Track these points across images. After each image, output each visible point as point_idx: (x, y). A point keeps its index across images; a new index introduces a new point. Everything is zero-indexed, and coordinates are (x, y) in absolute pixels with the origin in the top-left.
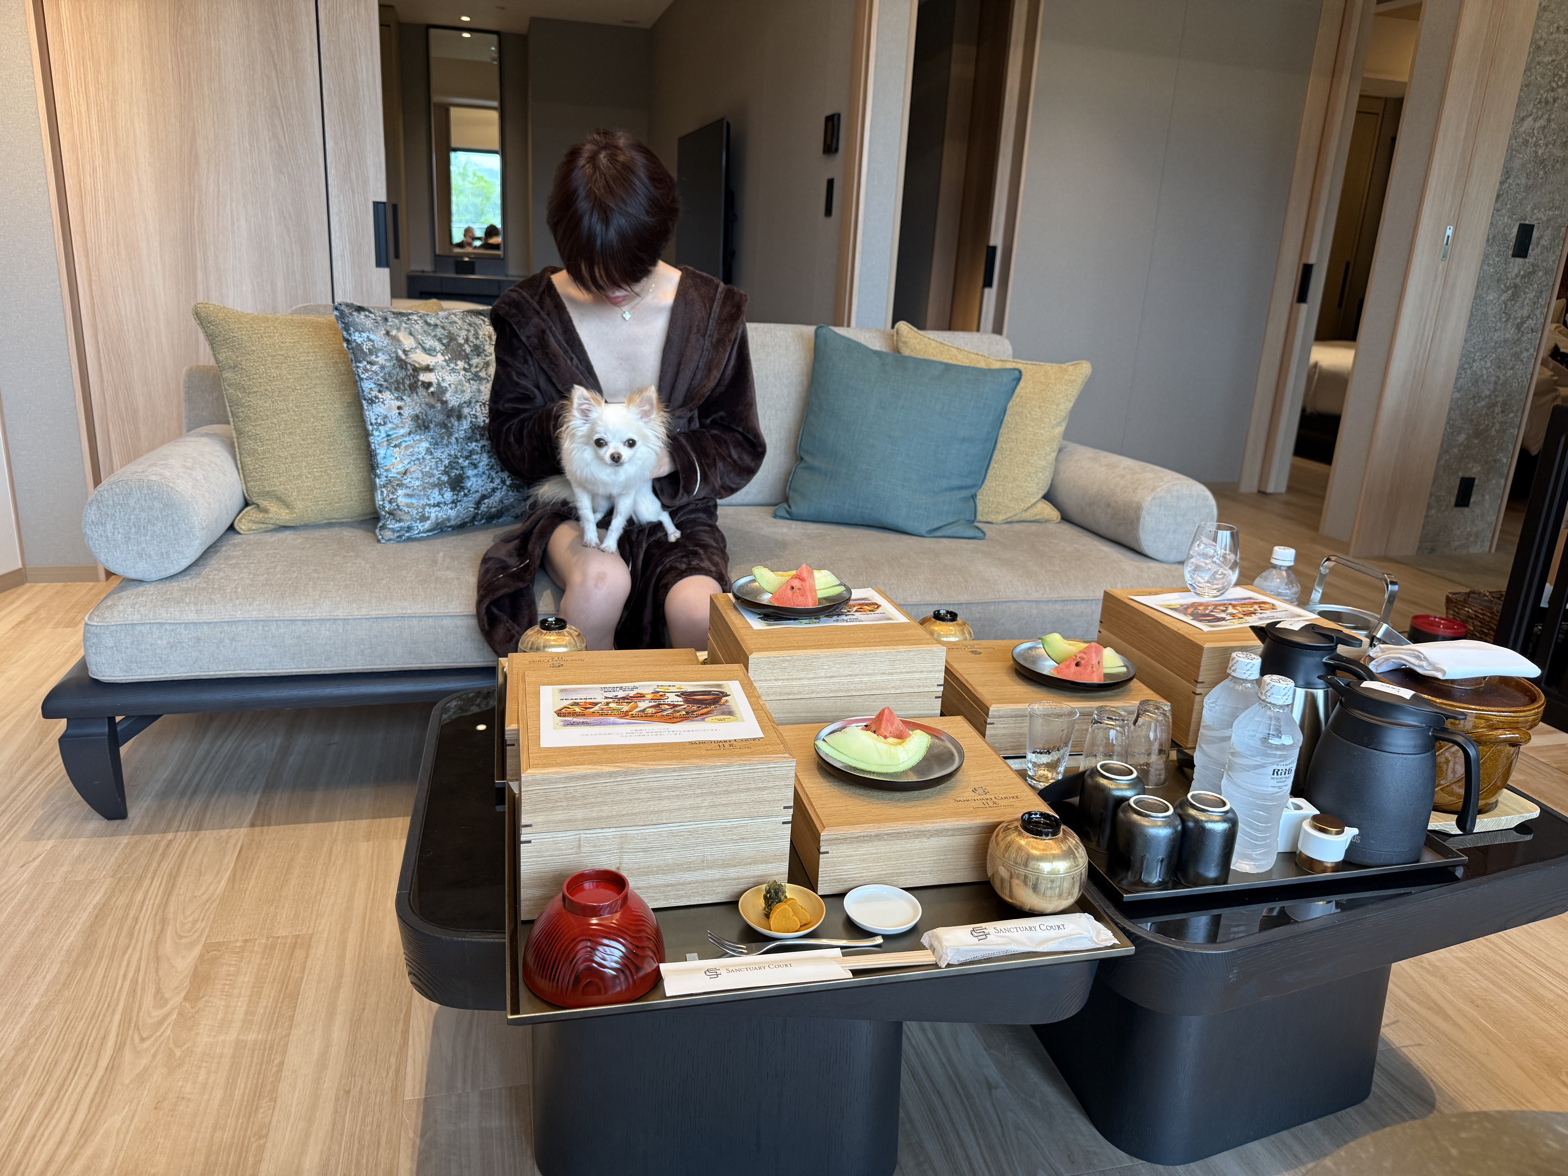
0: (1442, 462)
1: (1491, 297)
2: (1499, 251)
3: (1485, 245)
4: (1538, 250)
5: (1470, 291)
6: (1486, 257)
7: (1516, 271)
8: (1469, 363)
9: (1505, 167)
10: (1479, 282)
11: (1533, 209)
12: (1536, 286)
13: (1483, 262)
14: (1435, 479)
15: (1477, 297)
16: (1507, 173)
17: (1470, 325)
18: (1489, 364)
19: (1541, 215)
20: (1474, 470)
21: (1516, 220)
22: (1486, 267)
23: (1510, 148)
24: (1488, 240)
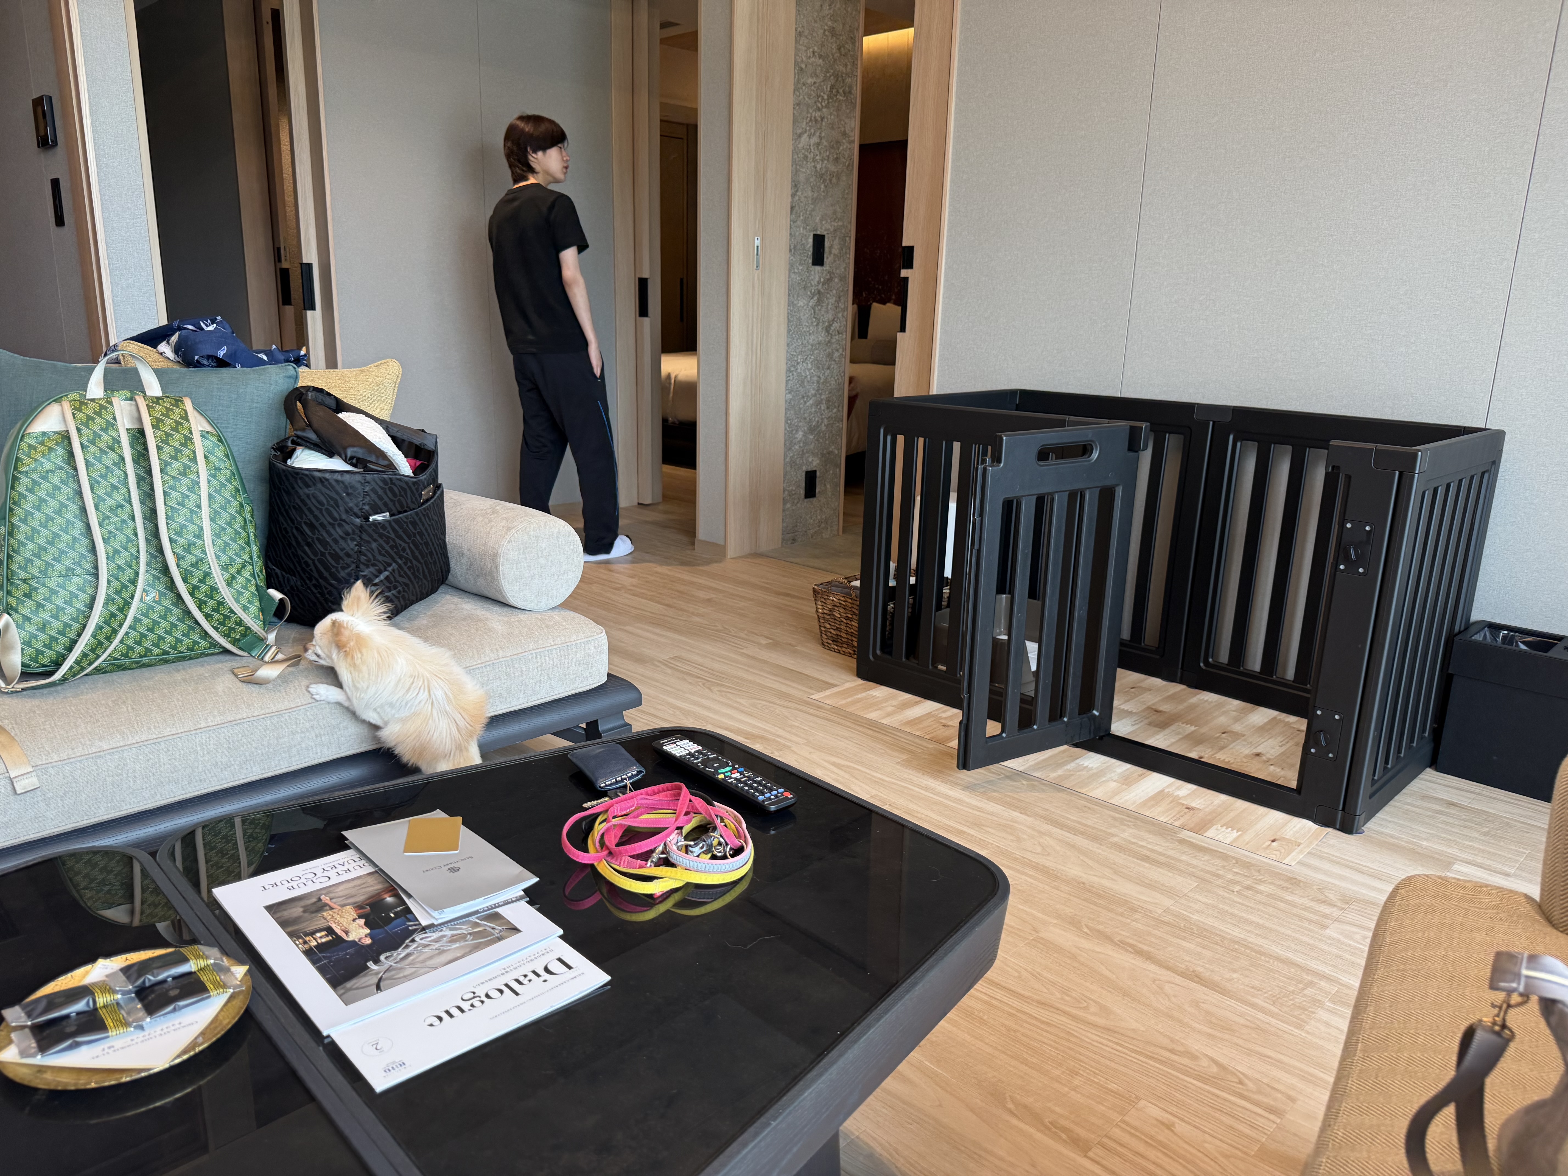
0: (788, 460)
1: (801, 304)
2: (801, 260)
3: (788, 255)
4: (831, 258)
5: (784, 301)
6: (792, 266)
7: (817, 279)
8: (794, 366)
9: (793, 181)
10: (789, 290)
11: (821, 220)
12: (834, 292)
13: (790, 271)
14: (785, 475)
15: (791, 304)
16: (795, 185)
17: (789, 331)
18: (810, 366)
19: (828, 226)
20: (815, 463)
21: (810, 231)
22: (793, 276)
23: (794, 162)
24: (790, 250)
